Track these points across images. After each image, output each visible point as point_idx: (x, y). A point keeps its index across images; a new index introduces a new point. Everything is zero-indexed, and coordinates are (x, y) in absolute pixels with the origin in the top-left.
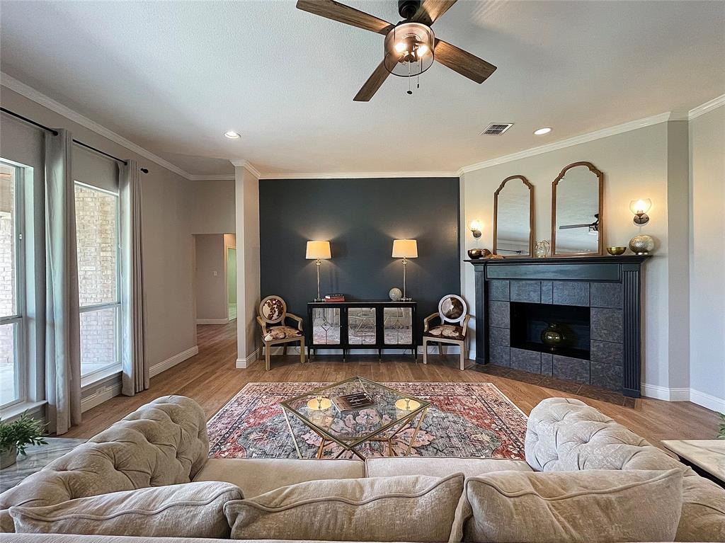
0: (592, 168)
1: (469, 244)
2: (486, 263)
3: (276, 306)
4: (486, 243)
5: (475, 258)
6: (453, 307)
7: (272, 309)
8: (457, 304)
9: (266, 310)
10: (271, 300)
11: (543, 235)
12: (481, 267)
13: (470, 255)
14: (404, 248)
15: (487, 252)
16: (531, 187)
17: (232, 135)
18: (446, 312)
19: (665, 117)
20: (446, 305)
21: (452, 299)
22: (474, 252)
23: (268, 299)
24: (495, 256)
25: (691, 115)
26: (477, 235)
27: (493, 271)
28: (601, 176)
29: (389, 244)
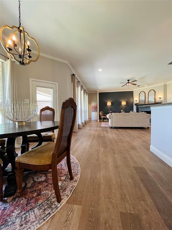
0: (154, 90)
1: (135, 102)
2: (138, 105)
4: (138, 102)
5: (136, 104)
9: (101, 113)
11: (147, 101)
12: (137, 106)
14: (124, 103)
15: (138, 103)
16: (145, 93)
17: (101, 88)
19: (163, 84)
21: (132, 111)
25: (167, 83)
26: (136, 101)
27: (139, 107)
28: (155, 92)
29: (121, 103)
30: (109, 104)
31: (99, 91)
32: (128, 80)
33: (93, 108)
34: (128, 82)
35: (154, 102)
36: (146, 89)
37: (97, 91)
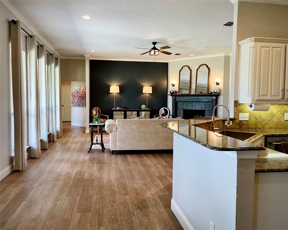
0: (207, 66)
1: (171, 89)
2: (176, 96)
3: (97, 111)
4: (176, 89)
5: (172, 94)
6: (164, 112)
7: (97, 112)
8: (166, 111)
9: (94, 112)
10: (96, 108)
11: (193, 87)
12: (174, 97)
13: (171, 93)
14: (147, 90)
15: (176, 92)
16: (191, 70)
18: (162, 114)
20: (162, 111)
21: (164, 109)
22: (172, 92)
23: (95, 108)
24: (178, 93)
25: (230, 54)
26: (173, 85)
27: (178, 99)
28: (209, 69)
29: (142, 88)
30: (114, 89)
31: (91, 56)
32: (154, 43)
33: (75, 96)
34: (154, 48)
35: (205, 92)
36: (194, 61)
37: (86, 56)
